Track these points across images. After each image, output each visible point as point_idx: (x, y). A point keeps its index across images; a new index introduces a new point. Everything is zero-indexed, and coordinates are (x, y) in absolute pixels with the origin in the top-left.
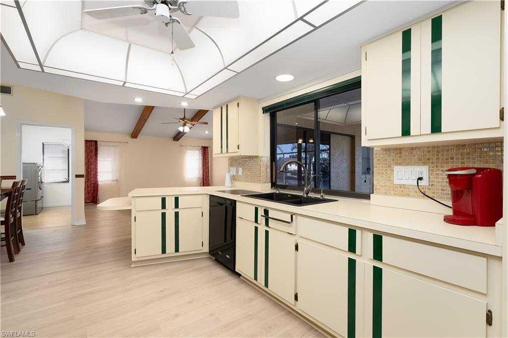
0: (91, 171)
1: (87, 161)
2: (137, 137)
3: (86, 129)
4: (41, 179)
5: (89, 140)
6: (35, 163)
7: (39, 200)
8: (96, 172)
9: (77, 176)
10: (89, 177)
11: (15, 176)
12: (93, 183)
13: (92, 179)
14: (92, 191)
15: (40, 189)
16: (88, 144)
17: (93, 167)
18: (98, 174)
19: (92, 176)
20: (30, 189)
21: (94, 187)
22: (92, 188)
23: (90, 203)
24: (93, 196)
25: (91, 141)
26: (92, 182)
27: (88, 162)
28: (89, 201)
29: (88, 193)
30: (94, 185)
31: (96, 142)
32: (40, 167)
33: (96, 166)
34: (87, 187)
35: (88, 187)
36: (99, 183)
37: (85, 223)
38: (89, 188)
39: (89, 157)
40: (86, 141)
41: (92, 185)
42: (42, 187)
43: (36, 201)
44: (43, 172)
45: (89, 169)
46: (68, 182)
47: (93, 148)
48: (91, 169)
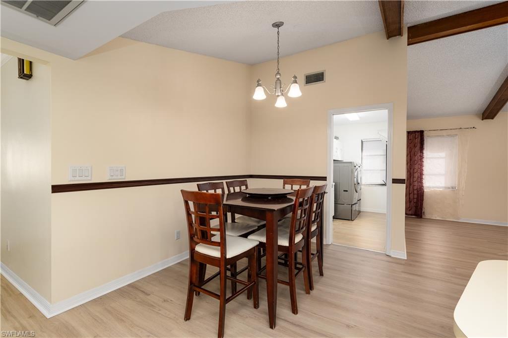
0: (414, 173)
1: (409, 161)
3: (409, 117)
4: (357, 180)
5: (411, 130)
6: (351, 163)
7: (355, 204)
8: (421, 174)
9: (395, 181)
10: (411, 180)
11: (326, 177)
12: (417, 189)
13: (416, 183)
14: (415, 200)
15: (356, 192)
16: (411, 137)
17: (416, 167)
18: (424, 177)
19: (415, 179)
20: (347, 191)
21: (418, 194)
22: (416, 196)
23: (411, 215)
24: (416, 207)
25: (415, 132)
26: (415, 188)
27: (411, 160)
28: (410, 213)
29: (410, 202)
30: (418, 191)
31: (422, 132)
32: (357, 167)
33: (421, 165)
34: (408, 194)
36: (425, 190)
37: (406, 259)
38: (411, 197)
39: (412, 153)
40: (409, 133)
41: (415, 192)
42: (358, 190)
43: (352, 205)
44: (359, 172)
45: (412, 170)
46: (385, 185)
47: (418, 140)
48: (414, 170)
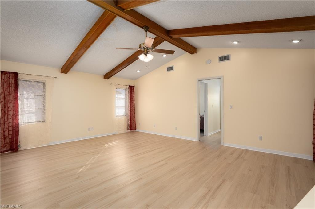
0: (8, 111)
2: (68, 71)
10: (6, 118)
12: (12, 126)
14: (10, 137)
16: (5, 77)
19: (10, 117)
21: (13, 131)
22: (11, 133)
23: (6, 151)
24: (12, 143)
25: (10, 73)
26: (10, 125)
28: (5, 149)
29: (5, 139)
30: (13, 128)
31: (16, 74)
35: (4, 131)
36: (20, 126)
38: (6, 133)
39: (6, 92)
40: (2, 72)
41: (11, 129)
47: (12, 81)
48: (8, 108)
